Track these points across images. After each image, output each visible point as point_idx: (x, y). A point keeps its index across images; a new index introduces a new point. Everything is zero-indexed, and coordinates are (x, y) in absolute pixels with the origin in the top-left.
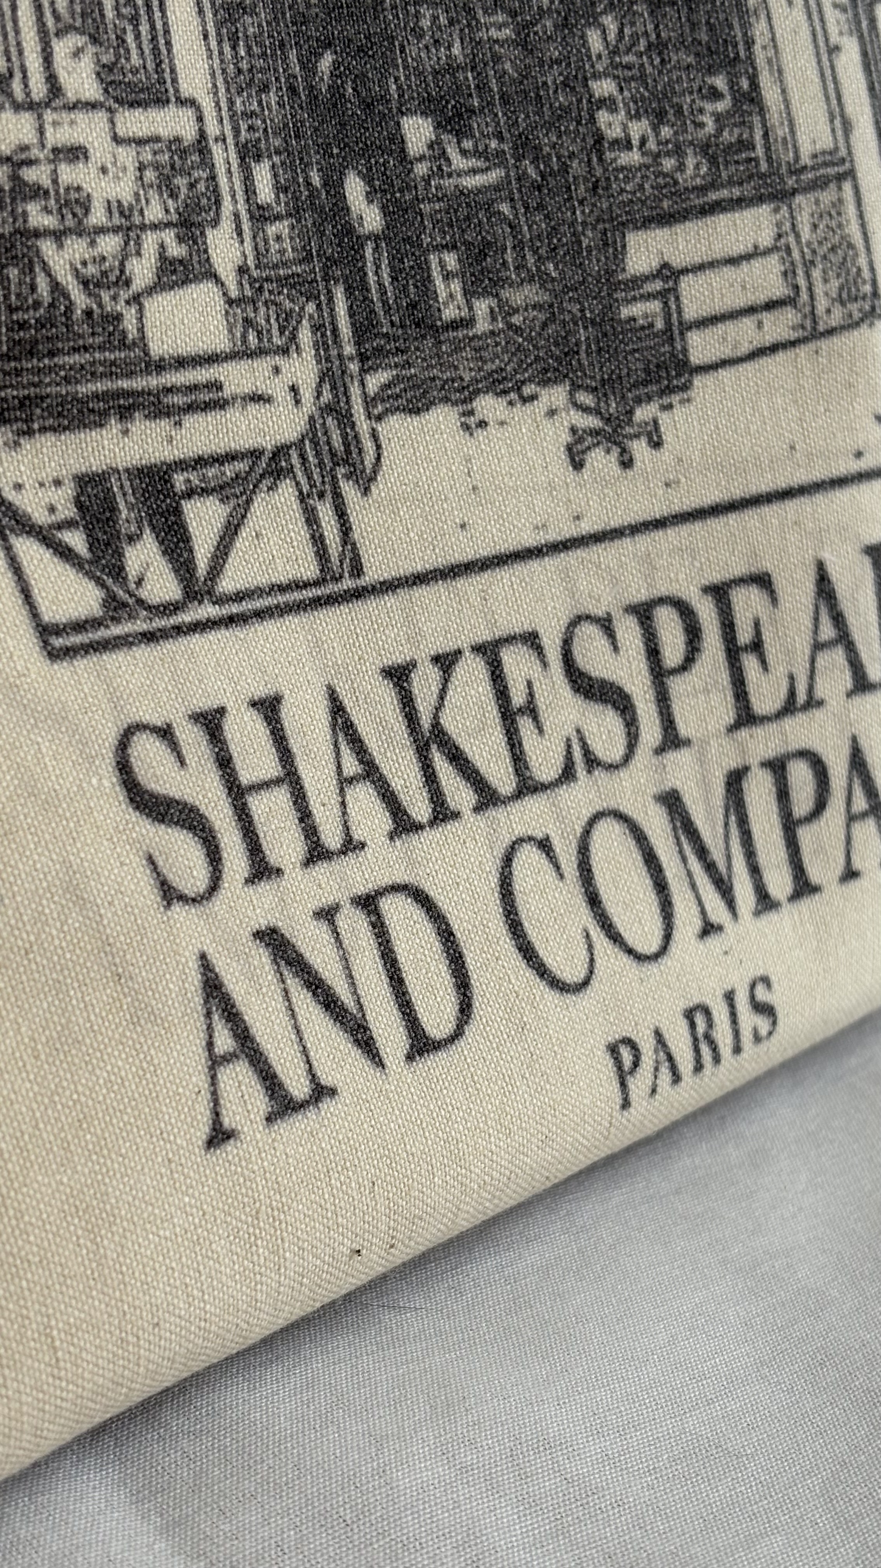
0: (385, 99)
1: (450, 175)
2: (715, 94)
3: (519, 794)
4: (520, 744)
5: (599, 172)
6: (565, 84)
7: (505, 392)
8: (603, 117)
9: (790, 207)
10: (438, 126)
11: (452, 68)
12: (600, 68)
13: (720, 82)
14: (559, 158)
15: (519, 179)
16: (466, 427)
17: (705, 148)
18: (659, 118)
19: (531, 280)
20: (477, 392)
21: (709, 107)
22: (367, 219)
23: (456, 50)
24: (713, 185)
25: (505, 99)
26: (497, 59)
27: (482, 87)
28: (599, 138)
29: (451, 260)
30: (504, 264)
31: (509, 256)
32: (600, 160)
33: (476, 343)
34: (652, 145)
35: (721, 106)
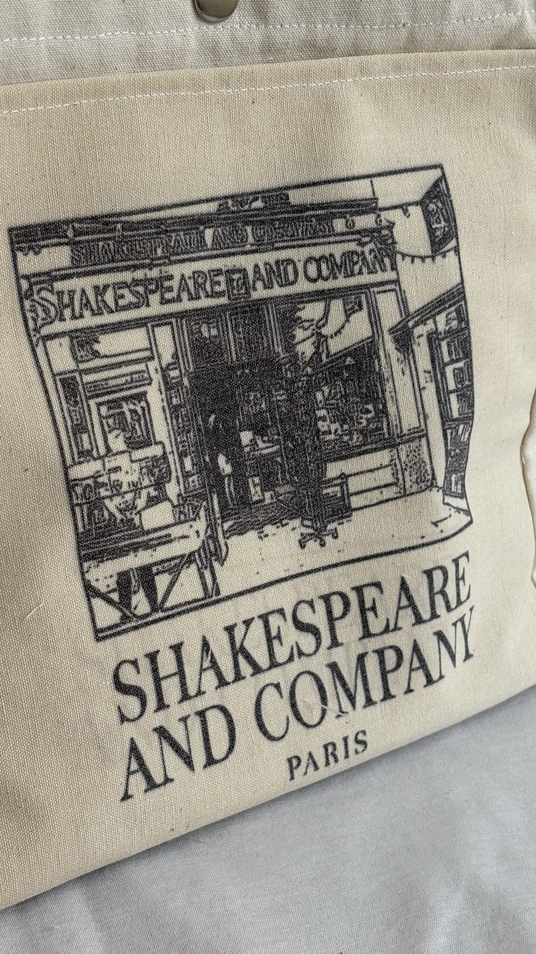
0: (234, 427)
1: (258, 450)
2: (368, 411)
3: (270, 668)
4: (273, 650)
5: (317, 443)
6: (306, 413)
7: (275, 523)
8: (320, 423)
9: (397, 450)
10: (254, 434)
11: (261, 412)
12: (320, 406)
13: (370, 407)
14: (301, 439)
15: (285, 448)
16: (260, 538)
17: (361, 432)
18: (344, 422)
19: (288, 483)
20: (265, 525)
21: (365, 416)
22: (226, 469)
23: (263, 406)
24: (364, 445)
25: (281, 421)
26: (279, 407)
27: (273, 418)
28: (318, 431)
29: (257, 480)
30: (277, 479)
31: (279, 476)
32: (318, 439)
33: (265, 507)
34: (340, 432)
35: (369, 416)
